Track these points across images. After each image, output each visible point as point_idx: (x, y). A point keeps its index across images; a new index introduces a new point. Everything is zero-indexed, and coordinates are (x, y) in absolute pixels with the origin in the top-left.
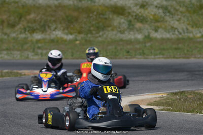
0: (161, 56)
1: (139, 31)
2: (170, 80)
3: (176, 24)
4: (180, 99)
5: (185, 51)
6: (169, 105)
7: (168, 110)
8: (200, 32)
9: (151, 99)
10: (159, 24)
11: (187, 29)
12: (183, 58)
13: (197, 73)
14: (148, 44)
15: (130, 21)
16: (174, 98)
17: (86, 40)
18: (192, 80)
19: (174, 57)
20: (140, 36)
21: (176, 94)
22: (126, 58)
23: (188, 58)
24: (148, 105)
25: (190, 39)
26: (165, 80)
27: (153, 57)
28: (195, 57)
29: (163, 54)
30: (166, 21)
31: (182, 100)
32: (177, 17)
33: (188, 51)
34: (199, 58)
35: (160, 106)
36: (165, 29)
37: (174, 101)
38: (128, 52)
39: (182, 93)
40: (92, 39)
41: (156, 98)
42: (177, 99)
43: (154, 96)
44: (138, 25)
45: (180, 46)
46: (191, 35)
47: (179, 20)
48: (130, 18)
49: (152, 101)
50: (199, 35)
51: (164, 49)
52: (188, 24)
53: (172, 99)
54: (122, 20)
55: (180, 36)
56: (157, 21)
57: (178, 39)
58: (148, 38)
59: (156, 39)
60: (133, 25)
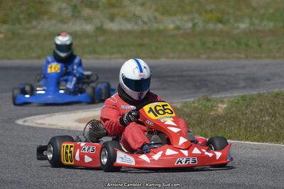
0: (119, 56)
1: (88, 20)
3: (138, 10)
5: (154, 49)
8: (174, 22)
10: (115, 11)
11: (155, 18)
13: (170, 79)
14: (101, 39)
15: (75, 7)
17: (13, 34)
18: (164, 89)
20: (89, 28)
23: (156, 58)
25: (159, 31)
27: (108, 56)
28: (167, 57)
29: (122, 53)
30: (126, 7)
33: (157, 48)
34: (172, 58)
36: (124, 17)
40: (21, 31)
44: (86, 12)
45: (146, 41)
46: (161, 27)
47: (142, 5)
50: (171, 26)
51: (123, 46)
52: (156, 10)
54: (64, 5)
55: (146, 27)
56: (112, 6)
57: (143, 32)
58: (100, 30)
59: (112, 32)
60: (79, 12)
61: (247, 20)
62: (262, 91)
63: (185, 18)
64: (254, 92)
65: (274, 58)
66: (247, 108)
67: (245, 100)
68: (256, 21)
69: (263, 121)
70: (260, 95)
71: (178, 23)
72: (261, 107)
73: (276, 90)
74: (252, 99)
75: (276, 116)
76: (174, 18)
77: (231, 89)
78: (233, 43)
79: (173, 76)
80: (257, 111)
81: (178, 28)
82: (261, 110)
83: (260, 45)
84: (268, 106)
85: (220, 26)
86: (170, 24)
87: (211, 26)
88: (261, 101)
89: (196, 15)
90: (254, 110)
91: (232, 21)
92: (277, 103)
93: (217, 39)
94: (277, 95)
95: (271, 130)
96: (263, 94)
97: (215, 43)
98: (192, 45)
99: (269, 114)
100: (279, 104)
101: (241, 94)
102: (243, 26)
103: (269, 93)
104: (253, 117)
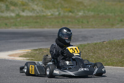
0: (27, 27)
1: (13, 11)
2: (33, 42)
3: (35, 7)
4: (39, 53)
6: (32, 57)
7: (32, 60)
8: (50, 12)
9: (21, 53)
10: (24, 7)
11: (42, 10)
12: (40, 28)
14: (19, 20)
15: (7, 6)
16: (35, 52)
18: (46, 42)
19: (35, 28)
20: (13, 15)
21: (36, 50)
22: (5, 28)
23: (43, 28)
24: (20, 57)
25: (44, 16)
26: (30, 42)
27: (21, 27)
28: (47, 28)
31: (40, 54)
32: (36, 3)
33: (43, 24)
34: (50, 28)
35: (27, 57)
36: (29, 10)
37: (35, 54)
38: (6, 24)
39: (40, 49)
41: (24, 52)
42: (37, 53)
43: (23, 52)
44: (12, 8)
45: (38, 20)
46: (45, 14)
47: (37, 5)
48: (7, 3)
49: (22, 55)
50: (49, 14)
51: (28, 23)
52: (43, 7)
53: (34, 53)
54: (2, 5)
55: (38, 15)
56: (24, 5)
57: (37, 16)
58: (18, 16)
59: (23, 17)
60: (9, 8)
61: (82, 11)
62: (89, 42)
63: (56, 10)
64: (86, 43)
65: (94, 28)
66: (82, 50)
67: (82, 46)
68: (86, 12)
69: (90, 55)
70: (88, 44)
71: (52, 13)
72: (89, 49)
73: (95, 42)
74: (85, 46)
75: (95, 53)
76: (51, 10)
77: (76, 41)
78: (76, 21)
79: (50, 36)
80: (87, 51)
81: (52, 15)
82: (89, 51)
83: (88, 22)
84: (92, 49)
85: (70, 14)
86: (49, 13)
87: (66, 14)
88: (89, 47)
89: (60, 9)
90: (86, 50)
91: (76, 11)
92: (96, 48)
93: (69, 20)
94: (96, 44)
95: (93, 60)
96: (90, 43)
97: (68, 21)
98: (58, 22)
99: (92, 52)
100: (97, 48)
101: (80, 44)
102: (81, 14)
103: (92, 43)
104: (85, 54)
